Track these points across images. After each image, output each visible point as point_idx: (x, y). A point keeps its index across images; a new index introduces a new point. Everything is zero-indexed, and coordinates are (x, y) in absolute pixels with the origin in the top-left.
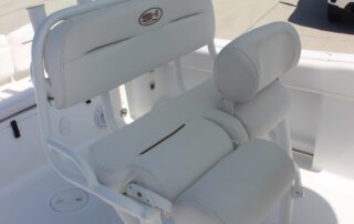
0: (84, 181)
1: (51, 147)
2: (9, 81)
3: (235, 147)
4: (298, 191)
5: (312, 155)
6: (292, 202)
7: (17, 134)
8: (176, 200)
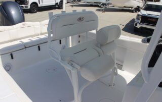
0: (58, 59)
1: (50, 50)
2: (39, 35)
3: (99, 56)
4: (116, 74)
5: (122, 66)
6: (114, 77)
7: (39, 50)
8: (81, 66)
